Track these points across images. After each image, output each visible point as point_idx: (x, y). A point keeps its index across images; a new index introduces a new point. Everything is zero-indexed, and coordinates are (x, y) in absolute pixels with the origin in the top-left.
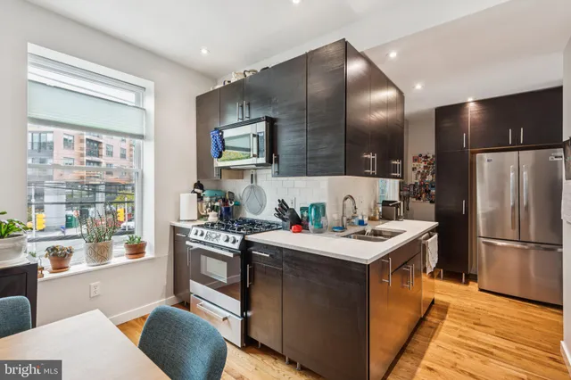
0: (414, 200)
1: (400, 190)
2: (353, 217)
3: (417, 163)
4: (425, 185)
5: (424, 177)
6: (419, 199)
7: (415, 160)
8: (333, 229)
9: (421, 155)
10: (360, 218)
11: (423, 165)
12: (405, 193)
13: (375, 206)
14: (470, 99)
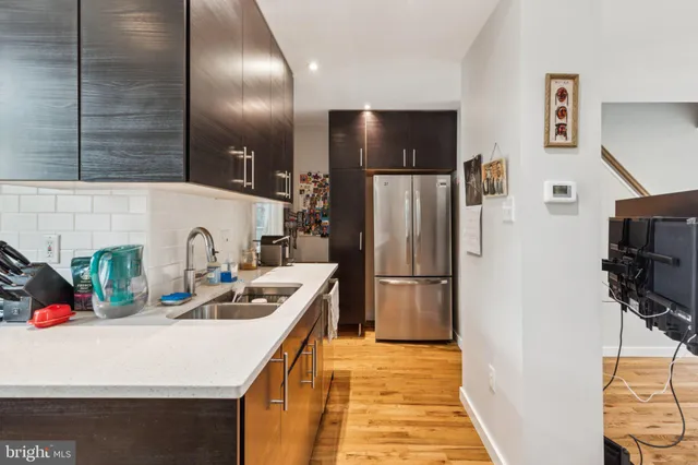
0: (302, 233)
1: (285, 221)
2: (210, 269)
3: (305, 184)
4: (314, 214)
5: (313, 203)
6: (308, 232)
7: (303, 179)
8: (163, 301)
9: (310, 174)
10: (224, 269)
11: (312, 186)
12: (292, 224)
13: (250, 245)
14: (367, 107)
